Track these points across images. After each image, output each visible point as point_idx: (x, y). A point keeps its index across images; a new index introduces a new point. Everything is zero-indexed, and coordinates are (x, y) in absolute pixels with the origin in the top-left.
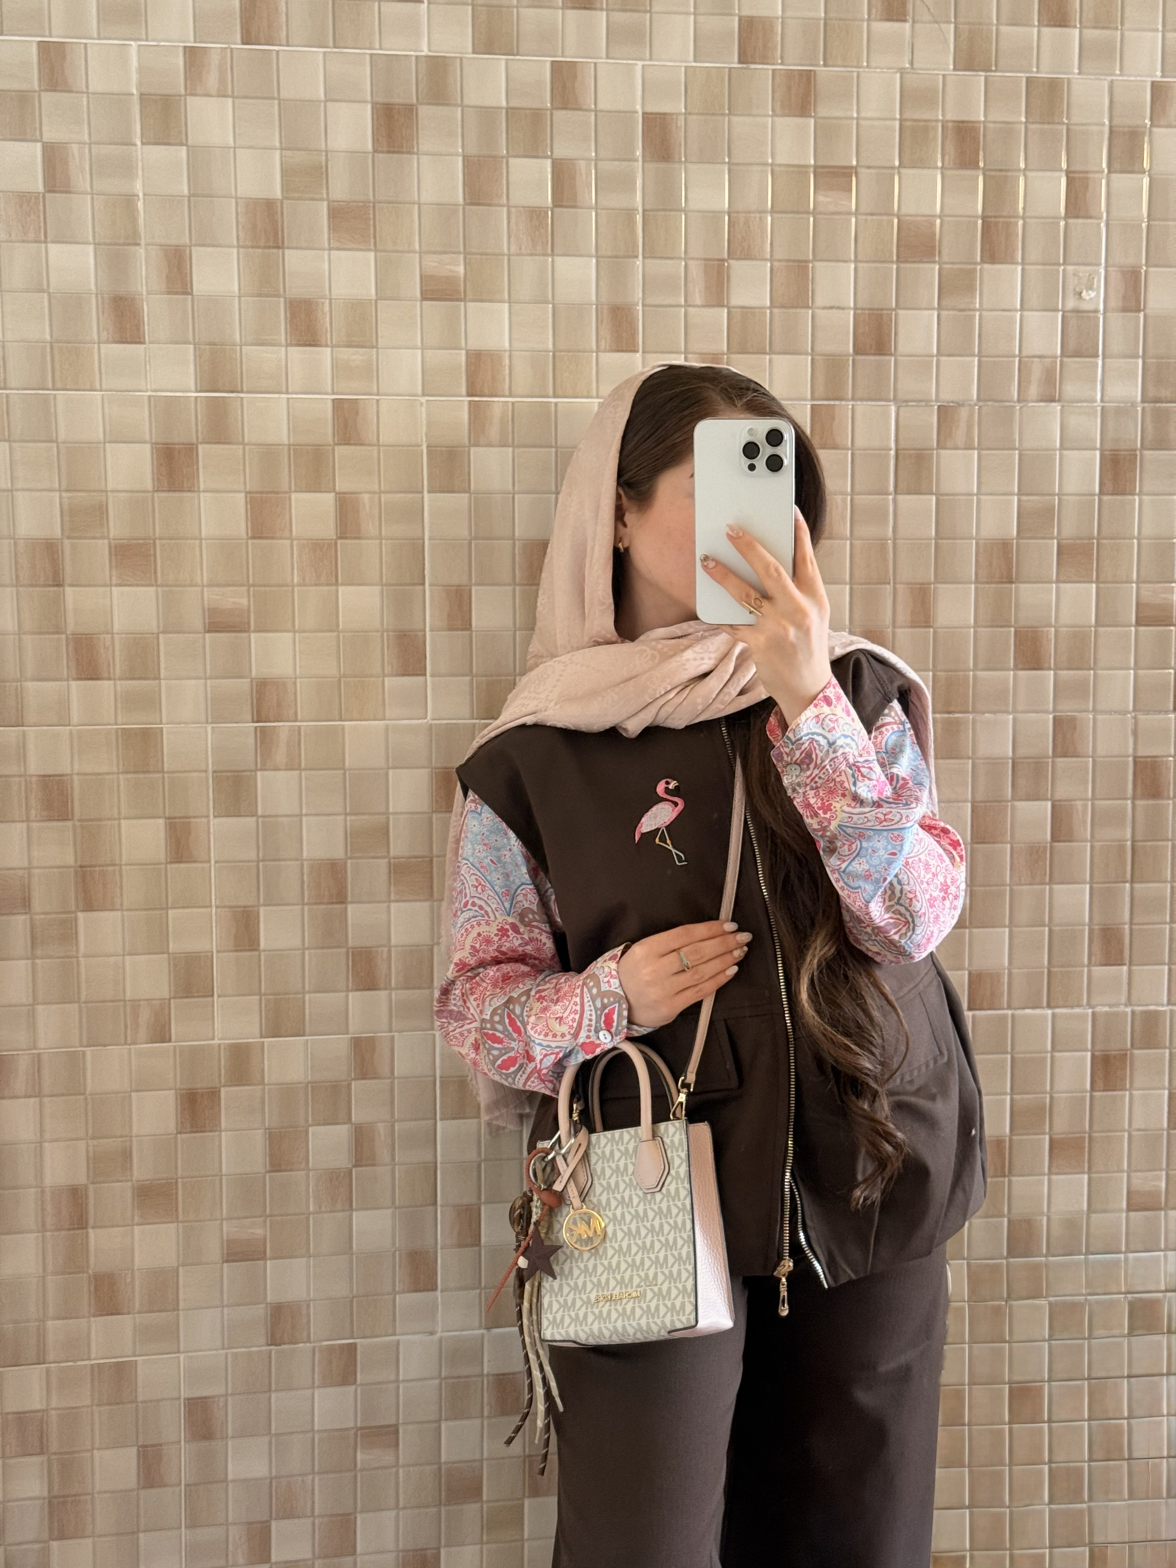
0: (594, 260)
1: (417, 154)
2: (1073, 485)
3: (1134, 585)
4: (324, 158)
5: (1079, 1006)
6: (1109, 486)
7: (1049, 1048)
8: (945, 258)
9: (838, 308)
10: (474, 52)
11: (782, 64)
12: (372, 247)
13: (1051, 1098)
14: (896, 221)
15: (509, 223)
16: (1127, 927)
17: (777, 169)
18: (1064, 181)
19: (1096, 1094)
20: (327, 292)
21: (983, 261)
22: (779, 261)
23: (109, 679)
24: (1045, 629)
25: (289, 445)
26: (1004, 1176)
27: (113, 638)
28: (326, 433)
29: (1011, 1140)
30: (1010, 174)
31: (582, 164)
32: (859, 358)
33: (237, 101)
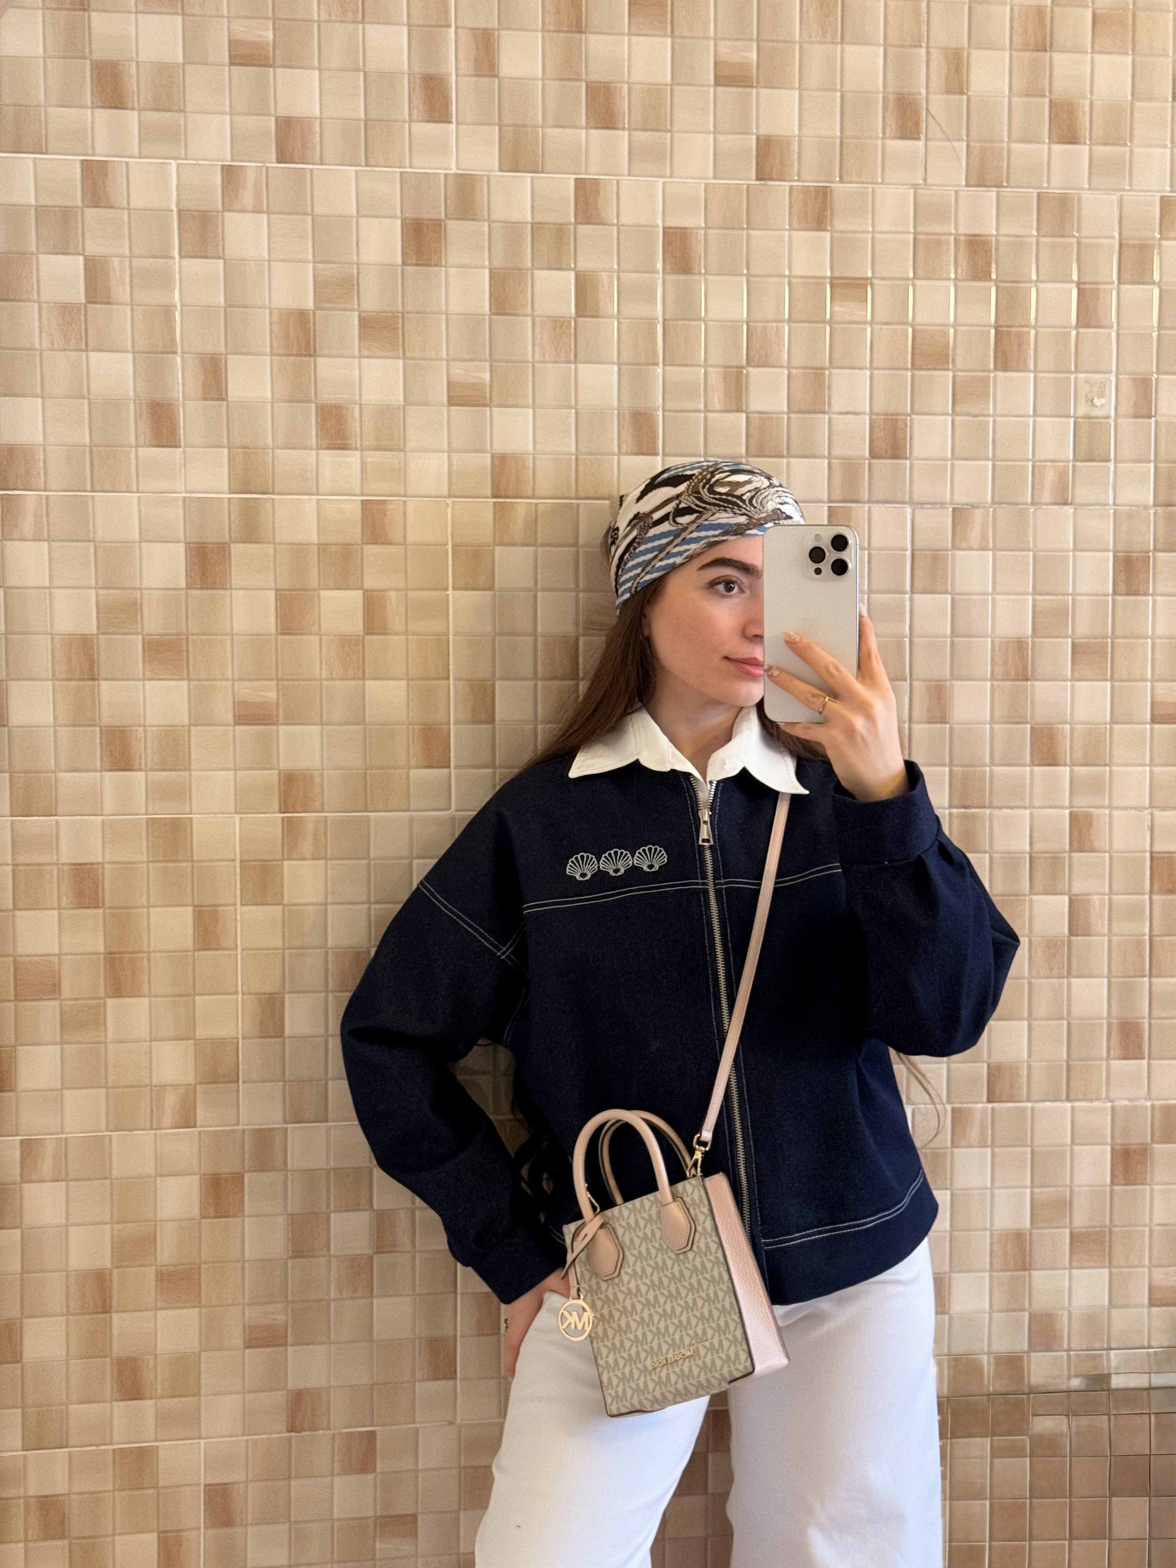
0: (616, 368)
1: (445, 266)
2: (1085, 586)
3: (1149, 684)
4: (355, 271)
5: (1097, 1099)
6: (1122, 588)
7: (1068, 1140)
8: (959, 365)
9: (854, 413)
10: (501, 170)
11: (798, 181)
12: (401, 355)
13: (1071, 1191)
14: (910, 330)
15: (533, 331)
16: (1146, 1021)
17: (794, 280)
18: (1075, 292)
19: (1116, 1188)
20: (357, 398)
21: (996, 368)
22: (797, 368)
23: (141, 770)
24: (1061, 726)
25: (319, 545)
26: (1025, 1270)
27: (145, 731)
28: (355, 533)
29: (1031, 1233)
30: (1022, 285)
31: (604, 276)
32: (875, 461)
33: (273, 217)
